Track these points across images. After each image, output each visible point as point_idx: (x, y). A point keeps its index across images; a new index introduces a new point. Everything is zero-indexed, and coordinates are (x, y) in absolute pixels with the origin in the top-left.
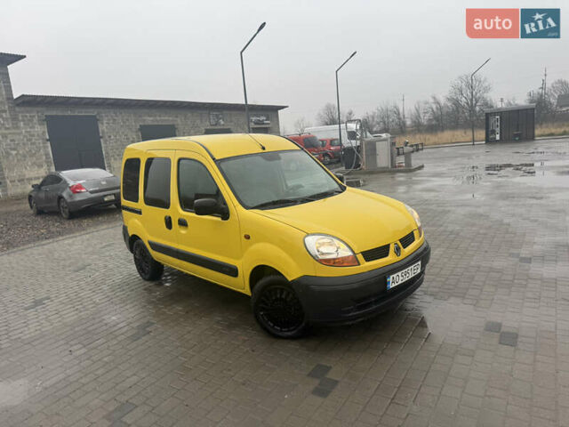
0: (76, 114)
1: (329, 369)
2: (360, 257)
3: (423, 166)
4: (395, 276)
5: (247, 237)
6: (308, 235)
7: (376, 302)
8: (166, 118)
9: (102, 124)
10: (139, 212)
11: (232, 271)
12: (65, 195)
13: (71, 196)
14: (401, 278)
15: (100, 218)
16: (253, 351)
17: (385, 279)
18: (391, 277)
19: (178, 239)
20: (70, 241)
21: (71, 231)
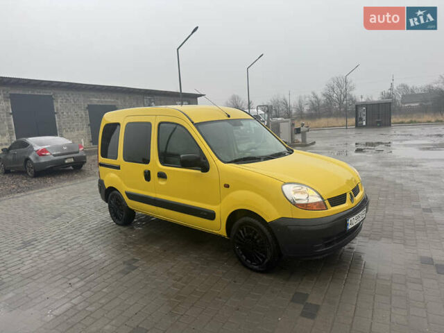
0: (36, 94)
1: (307, 295)
2: (327, 202)
3: (315, 142)
4: (352, 219)
5: (227, 186)
6: (285, 183)
8: (109, 100)
9: (57, 102)
10: (118, 168)
11: (210, 215)
12: (31, 157)
13: (37, 158)
14: (355, 221)
15: (61, 177)
16: (235, 282)
17: (346, 221)
18: (350, 220)
19: (156, 189)
20: (41, 194)
21: (39, 187)
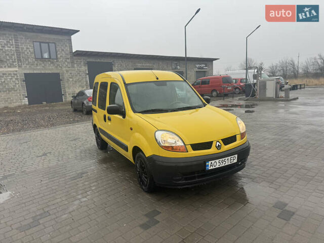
0: (102, 61)
1: (159, 213)
2: (189, 148)
3: (297, 98)
4: (213, 162)
6: (158, 130)
7: (199, 177)
8: (148, 65)
9: (115, 67)
10: (96, 112)
11: (126, 149)
12: (85, 102)
13: (87, 103)
14: (218, 164)
17: (205, 163)
18: (210, 162)
20: (79, 126)
